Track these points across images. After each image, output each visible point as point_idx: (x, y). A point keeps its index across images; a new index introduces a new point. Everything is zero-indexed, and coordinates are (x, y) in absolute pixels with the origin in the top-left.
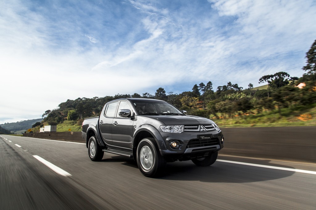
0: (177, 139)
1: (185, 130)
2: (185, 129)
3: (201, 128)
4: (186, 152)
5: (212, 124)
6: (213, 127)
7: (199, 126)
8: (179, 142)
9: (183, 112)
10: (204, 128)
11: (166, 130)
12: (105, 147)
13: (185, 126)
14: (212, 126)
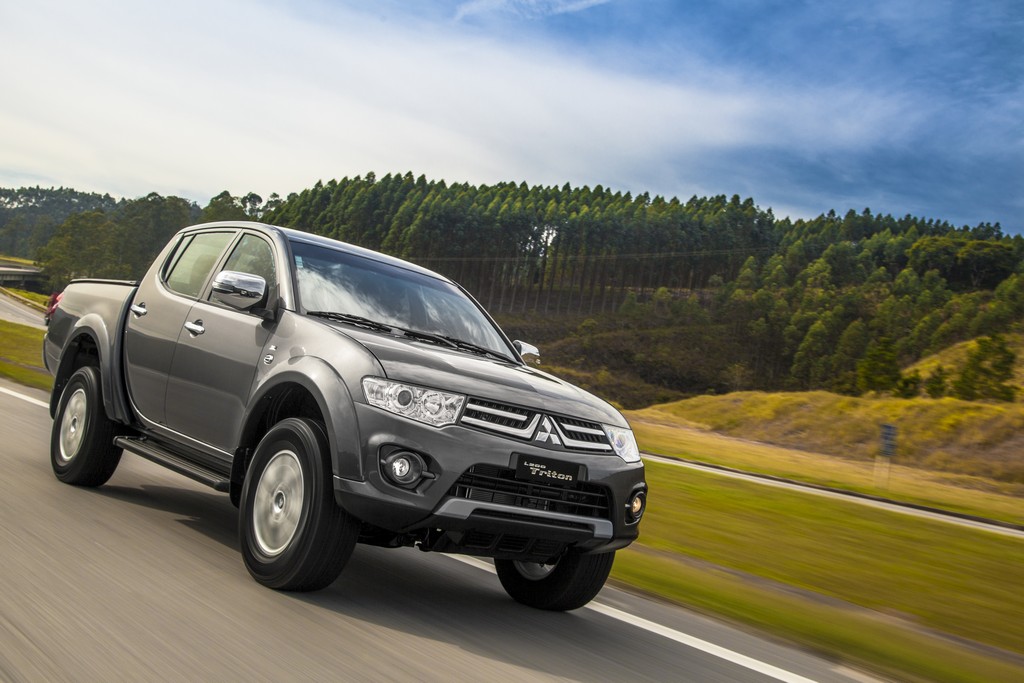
0: (419, 448)
1: (465, 419)
2: (469, 413)
3: (540, 428)
4: (443, 510)
5: (605, 427)
6: (604, 439)
7: (538, 416)
8: (424, 461)
9: (519, 349)
10: (554, 431)
11: (386, 398)
12: (133, 429)
13: (473, 401)
14: (601, 433)
